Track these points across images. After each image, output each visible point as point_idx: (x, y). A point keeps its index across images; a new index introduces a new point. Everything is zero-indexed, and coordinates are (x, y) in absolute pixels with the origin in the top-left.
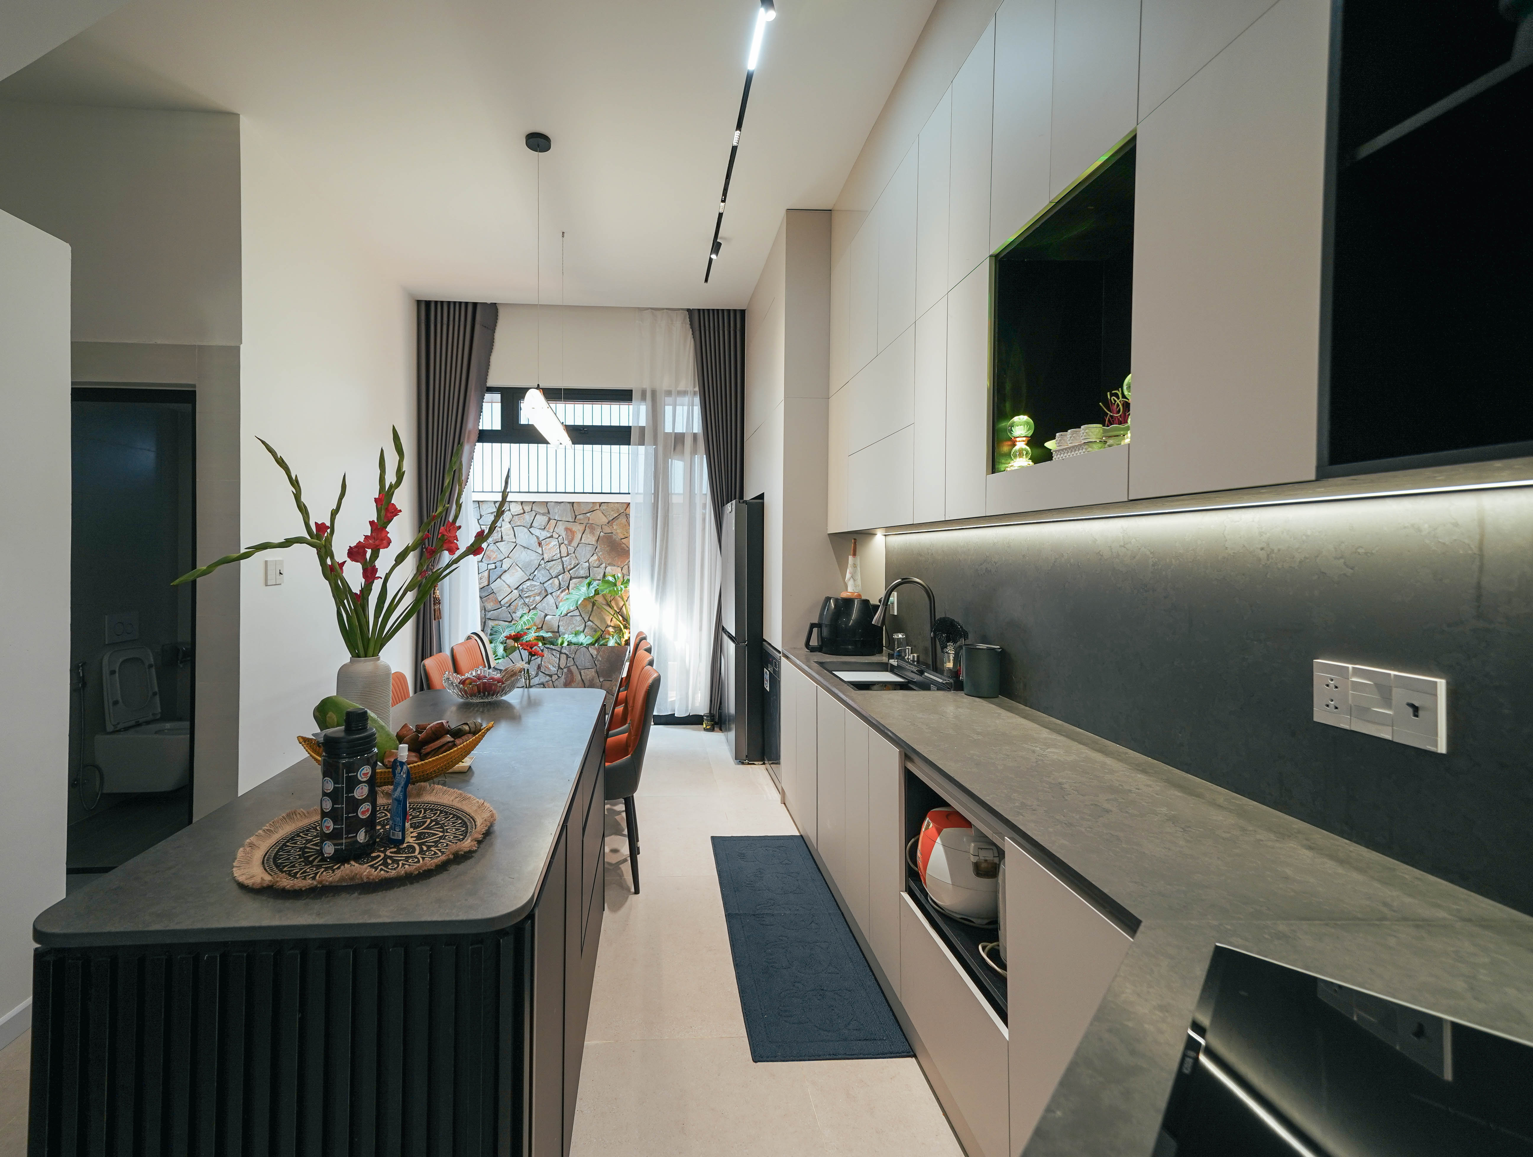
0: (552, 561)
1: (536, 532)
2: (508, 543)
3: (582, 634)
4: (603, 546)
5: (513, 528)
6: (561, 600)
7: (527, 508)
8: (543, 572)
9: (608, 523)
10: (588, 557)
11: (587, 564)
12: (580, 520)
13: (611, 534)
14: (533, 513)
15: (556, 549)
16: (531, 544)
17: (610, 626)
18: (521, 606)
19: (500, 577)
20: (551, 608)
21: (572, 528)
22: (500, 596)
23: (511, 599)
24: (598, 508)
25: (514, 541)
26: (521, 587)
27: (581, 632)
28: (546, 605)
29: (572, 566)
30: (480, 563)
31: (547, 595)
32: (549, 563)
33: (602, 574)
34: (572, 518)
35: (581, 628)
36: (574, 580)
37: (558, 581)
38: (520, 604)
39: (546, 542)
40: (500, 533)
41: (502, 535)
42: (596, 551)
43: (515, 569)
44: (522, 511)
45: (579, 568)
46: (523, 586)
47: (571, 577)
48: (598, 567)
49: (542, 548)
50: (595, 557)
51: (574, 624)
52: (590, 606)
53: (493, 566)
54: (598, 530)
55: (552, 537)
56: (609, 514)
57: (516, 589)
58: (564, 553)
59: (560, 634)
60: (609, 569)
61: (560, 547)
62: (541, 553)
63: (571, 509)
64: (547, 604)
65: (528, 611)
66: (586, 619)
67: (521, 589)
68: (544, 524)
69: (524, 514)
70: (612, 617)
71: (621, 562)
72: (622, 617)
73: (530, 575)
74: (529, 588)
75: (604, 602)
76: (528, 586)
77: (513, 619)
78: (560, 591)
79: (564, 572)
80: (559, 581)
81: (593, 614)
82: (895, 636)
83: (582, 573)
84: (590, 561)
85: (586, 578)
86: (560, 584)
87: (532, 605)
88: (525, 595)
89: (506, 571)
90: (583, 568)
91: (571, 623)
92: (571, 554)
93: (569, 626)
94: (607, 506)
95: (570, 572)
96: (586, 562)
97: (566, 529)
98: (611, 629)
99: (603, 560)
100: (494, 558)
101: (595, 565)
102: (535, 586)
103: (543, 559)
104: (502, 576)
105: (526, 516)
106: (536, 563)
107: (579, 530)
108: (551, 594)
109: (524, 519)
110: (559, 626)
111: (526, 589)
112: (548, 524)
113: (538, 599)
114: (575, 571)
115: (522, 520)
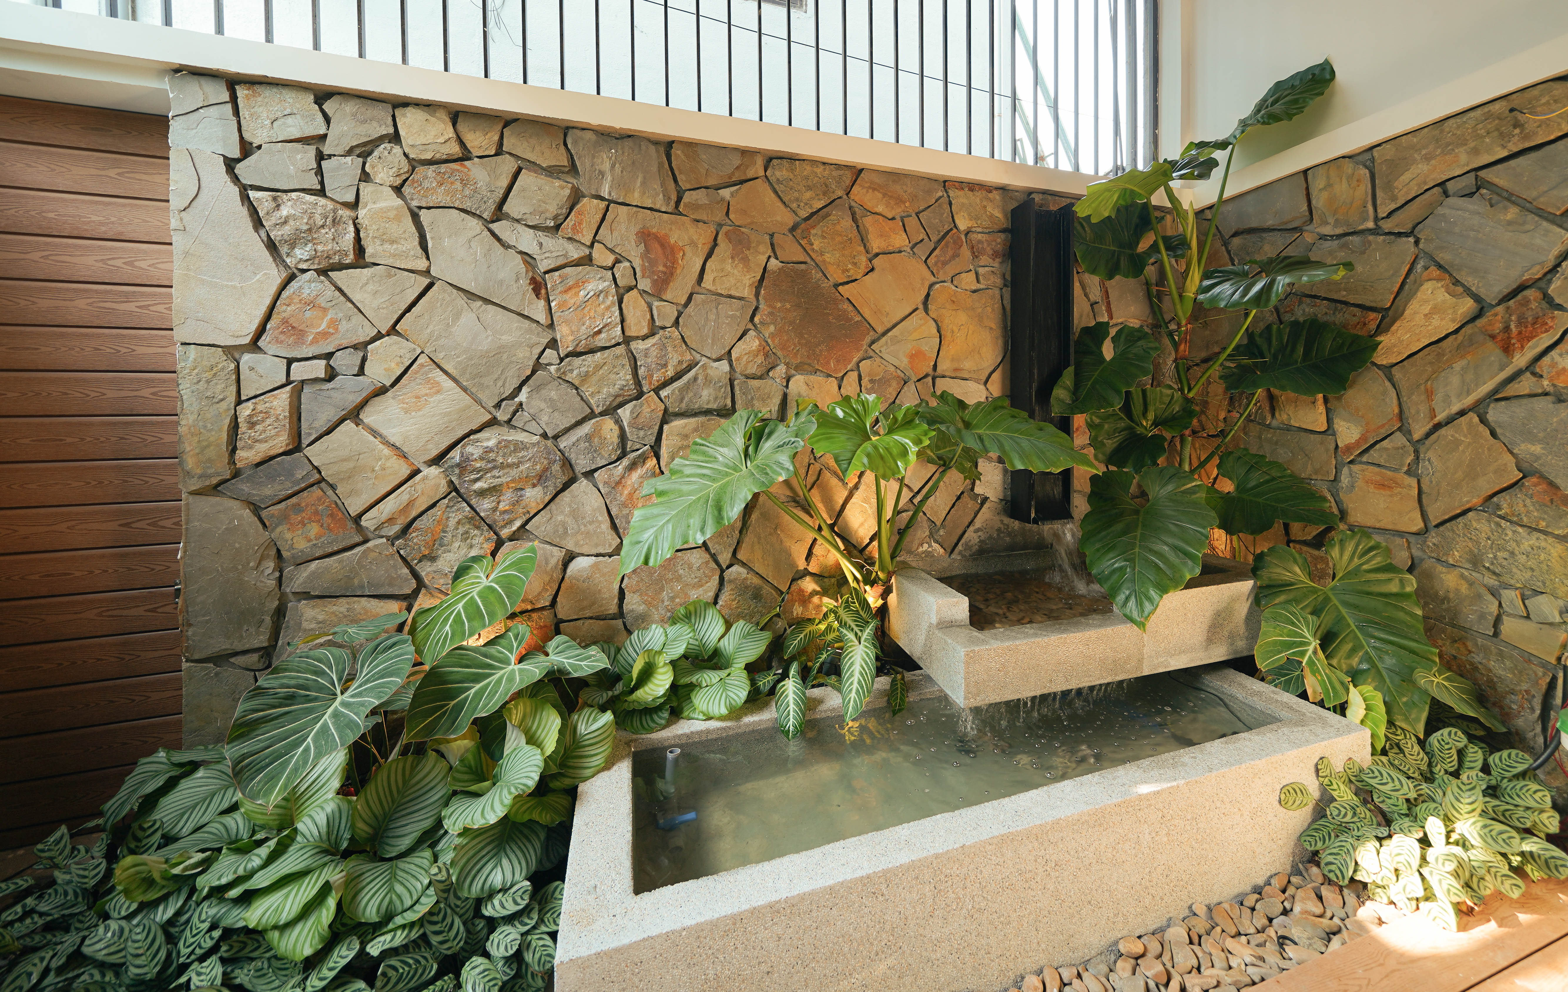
0: (592, 351)
1: (527, 240)
2: (390, 276)
3: (711, 614)
4: (779, 305)
5: (415, 217)
6: (631, 495)
7: (479, 140)
8: (553, 392)
9: (793, 229)
10: (729, 340)
11: (724, 366)
12: (696, 207)
13: (803, 266)
14: (508, 165)
15: (608, 308)
16: (501, 282)
17: (806, 573)
18: (461, 530)
19: (354, 414)
20: (591, 528)
21: (666, 235)
22: (351, 493)
23: (410, 504)
24: (761, 173)
25: (422, 265)
26: (456, 455)
27: (707, 605)
28: (570, 521)
29: (670, 373)
30: (247, 359)
31: (572, 481)
32: (577, 361)
33: (777, 401)
34: (667, 199)
35: (708, 592)
36: (678, 424)
37: (616, 428)
38: (452, 523)
39: (563, 279)
40: (351, 229)
41: (358, 239)
42: (756, 320)
43: (428, 380)
44: (454, 149)
45: (695, 379)
46: (470, 449)
47: (666, 410)
48: (760, 378)
49: (549, 302)
50: (752, 342)
51: (679, 578)
52: (738, 514)
53: (318, 368)
54: (761, 248)
55: (587, 261)
56: (797, 200)
57: (437, 460)
58: (637, 324)
59: (629, 619)
60: (798, 384)
61: (620, 302)
62: (541, 316)
63: (661, 165)
64: (575, 514)
65: (489, 547)
66: (725, 558)
67: (457, 459)
68: (553, 208)
69: (466, 163)
71: (838, 361)
72: (844, 539)
73: (498, 406)
74: (492, 455)
75: (784, 496)
76: (489, 450)
77: (421, 583)
78: (625, 462)
79: (640, 395)
80: (622, 429)
81: (749, 538)
83: (707, 397)
84: (734, 355)
85: (726, 413)
86: (623, 436)
87: (510, 522)
88: (478, 485)
89: (382, 391)
90: (708, 380)
91: (668, 576)
92: (663, 328)
93: (662, 589)
94: (792, 170)
95: (664, 393)
96: (718, 360)
97: (645, 237)
98: (809, 586)
99: (779, 353)
100: (325, 335)
101: (752, 370)
102: (519, 447)
103: (553, 344)
104: (368, 409)
105: (476, 170)
106: (525, 358)
107: (693, 244)
108: (589, 474)
109: (464, 183)
110: (622, 593)
111: (481, 458)
112: (571, 209)
113: (534, 496)
114: (681, 390)
115: (458, 185)
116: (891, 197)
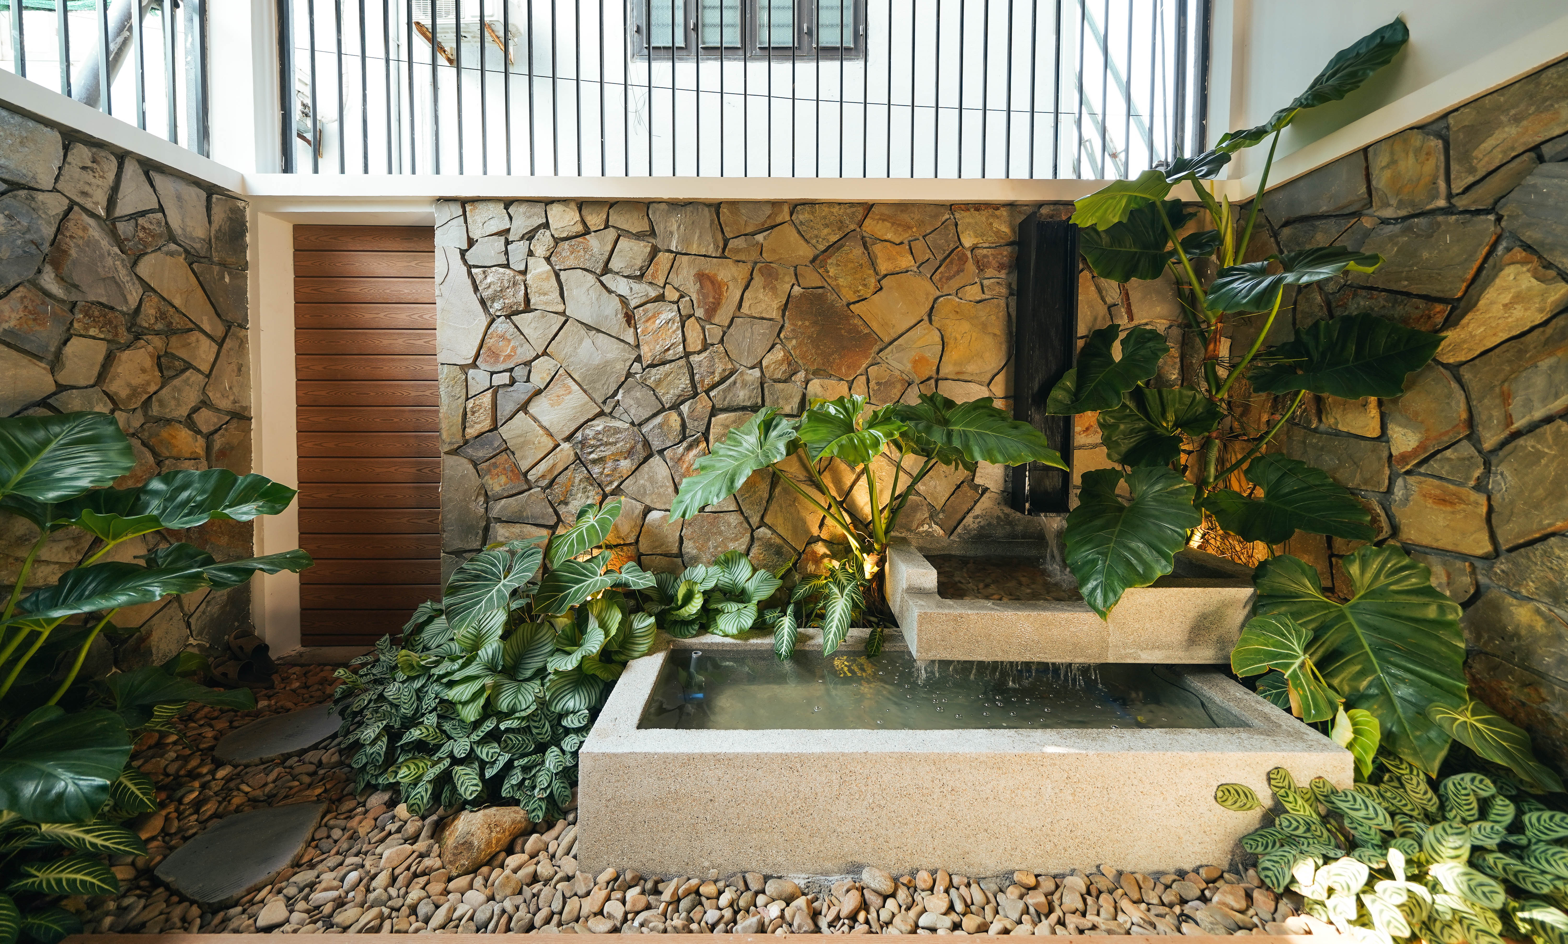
0: (664, 363)
1: (622, 286)
2: (543, 317)
3: (743, 561)
4: (800, 323)
5: (557, 276)
6: (688, 468)
7: (595, 220)
8: (638, 393)
9: (813, 261)
10: (760, 352)
11: (757, 373)
12: (737, 251)
13: (820, 291)
14: (611, 234)
15: (674, 332)
16: (607, 317)
17: (818, 539)
18: (582, 486)
19: (524, 407)
20: (661, 490)
21: (716, 275)
22: (523, 457)
23: (554, 466)
24: (788, 218)
25: (560, 308)
26: (579, 436)
27: (741, 555)
28: (648, 484)
29: (717, 379)
30: (471, 372)
31: (650, 456)
32: (654, 371)
33: (796, 400)
34: (717, 246)
35: (741, 545)
36: (722, 417)
37: (679, 419)
38: (577, 480)
39: (646, 311)
40: (523, 288)
41: (526, 294)
42: (782, 336)
43: (564, 385)
44: (579, 228)
45: (735, 383)
46: (587, 432)
47: (713, 406)
48: (785, 381)
49: (636, 329)
50: (778, 354)
51: (721, 533)
52: (763, 488)
53: (505, 378)
54: (787, 279)
55: (661, 298)
56: (816, 236)
57: (568, 439)
58: (695, 343)
59: (686, 558)
60: (815, 386)
61: (683, 327)
62: (631, 340)
63: (712, 222)
64: (652, 480)
65: (598, 498)
66: (755, 520)
67: (580, 438)
68: (639, 263)
69: (587, 236)
70: (822, 513)
71: (849, 367)
72: (851, 515)
73: (604, 402)
74: (600, 436)
75: (803, 476)
76: (599, 433)
77: (559, 519)
78: (685, 444)
79: (696, 394)
80: (683, 420)
81: (774, 507)
83: (742, 396)
84: (764, 363)
85: (755, 409)
86: (684, 426)
87: (611, 482)
88: (593, 456)
89: (539, 392)
90: (744, 384)
91: (715, 530)
92: (713, 345)
93: (709, 539)
94: (813, 213)
95: (712, 394)
96: (752, 368)
97: (701, 277)
98: (821, 549)
99: (800, 362)
100: (509, 356)
101: (778, 375)
102: (617, 431)
103: (638, 359)
104: (532, 404)
105: (592, 240)
106: (621, 368)
107: (734, 279)
108: (661, 452)
109: (586, 250)
110: (681, 539)
111: (594, 438)
112: (651, 262)
113: (625, 465)
114: (724, 391)
115: (582, 253)
116: (899, 225)
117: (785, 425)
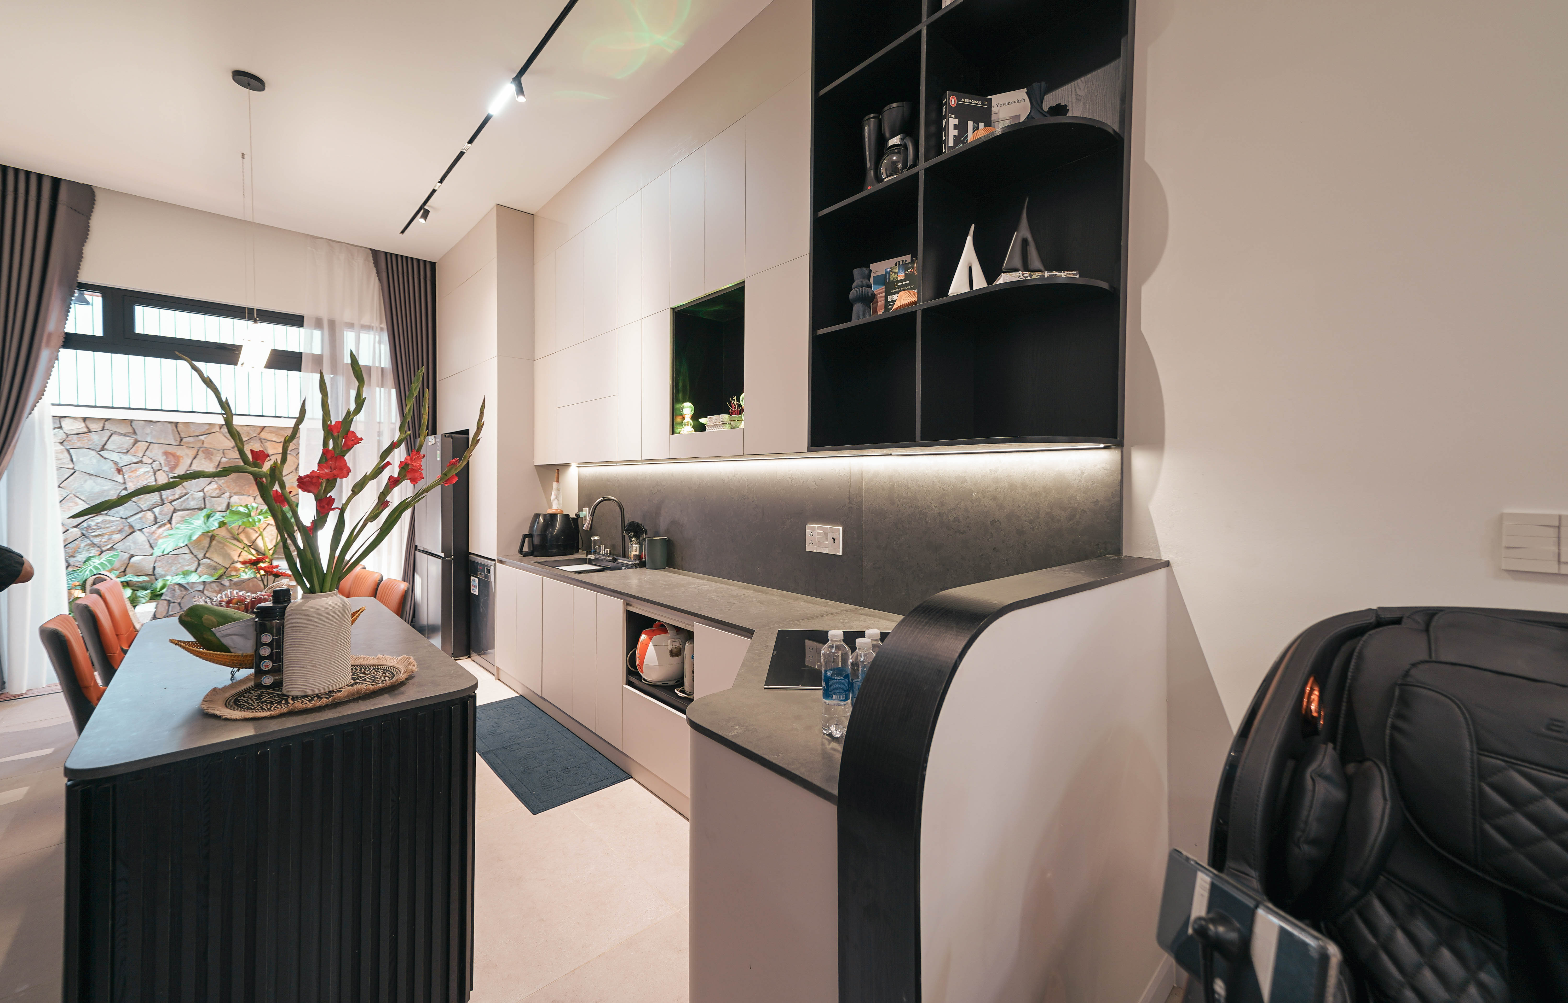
1: (115, 457)
3: (193, 574)
5: (68, 451)
6: (159, 536)
7: (94, 426)
11: (201, 494)
12: (189, 443)
14: (107, 433)
15: (149, 477)
16: (104, 470)
17: (238, 561)
18: (86, 548)
20: (141, 547)
21: (175, 452)
24: (218, 430)
25: (71, 466)
26: (84, 525)
27: (192, 572)
28: (132, 544)
29: (177, 497)
33: (225, 505)
34: (175, 440)
35: (192, 567)
36: (180, 513)
37: (153, 515)
38: (82, 546)
39: (130, 468)
43: (73, 502)
44: (85, 430)
45: (188, 498)
46: (90, 523)
47: (174, 509)
48: (218, 497)
49: (123, 475)
50: (214, 486)
51: (180, 563)
52: (206, 542)
54: (218, 455)
55: (141, 462)
59: (158, 576)
60: (235, 499)
61: (155, 474)
62: (121, 481)
63: (173, 430)
64: (134, 542)
65: (98, 553)
66: (200, 556)
68: (125, 446)
69: (90, 434)
70: (240, 550)
72: (256, 550)
74: (99, 524)
75: (228, 536)
76: (99, 523)
78: (157, 526)
79: (163, 504)
80: (155, 516)
81: (212, 549)
82: (593, 538)
83: (193, 504)
84: (205, 490)
85: (201, 509)
86: (156, 518)
87: (107, 545)
88: (93, 534)
90: (194, 499)
91: (176, 562)
93: (172, 566)
95: (174, 503)
96: (198, 492)
97: (166, 453)
98: (239, 565)
99: (226, 489)
101: (214, 495)
102: (111, 521)
103: (126, 489)
105: (93, 435)
107: (187, 455)
108: (141, 530)
109: (89, 440)
110: (154, 568)
111: (95, 526)
112: (134, 445)
113: (117, 537)
114: (181, 502)
115: (86, 441)
116: (279, 435)
117: (218, 515)
